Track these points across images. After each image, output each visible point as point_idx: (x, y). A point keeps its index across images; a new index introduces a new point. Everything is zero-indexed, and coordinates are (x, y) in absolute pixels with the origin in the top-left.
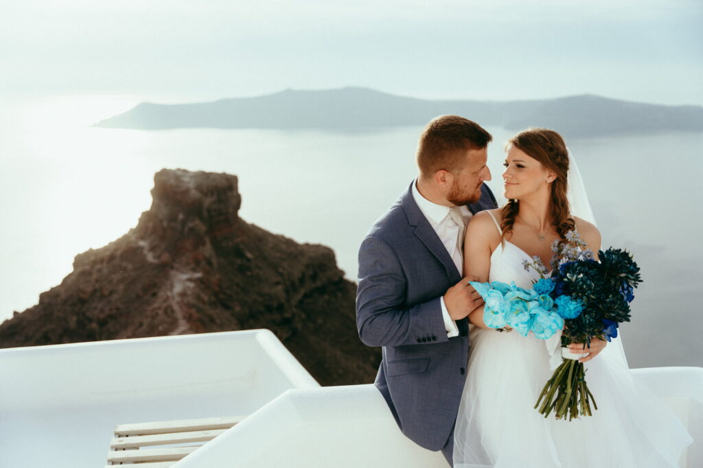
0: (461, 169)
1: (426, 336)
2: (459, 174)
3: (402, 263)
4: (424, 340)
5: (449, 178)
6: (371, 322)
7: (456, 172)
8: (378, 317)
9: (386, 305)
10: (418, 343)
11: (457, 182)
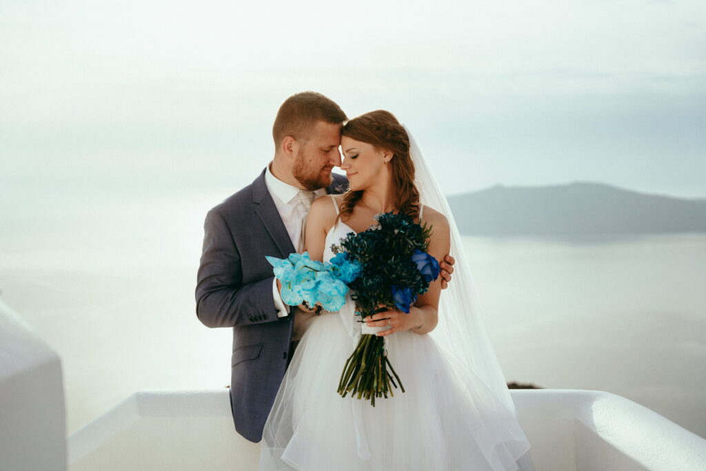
0: (308, 139)
1: (257, 315)
2: (305, 144)
3: (235, 237)
4: (256, 319)
5: (295, 147)
6: (205, 299)
7: (303, 141)
8: (212, 295)
9: (219, 283)
10: (252, 323)
11: (302, 154)
